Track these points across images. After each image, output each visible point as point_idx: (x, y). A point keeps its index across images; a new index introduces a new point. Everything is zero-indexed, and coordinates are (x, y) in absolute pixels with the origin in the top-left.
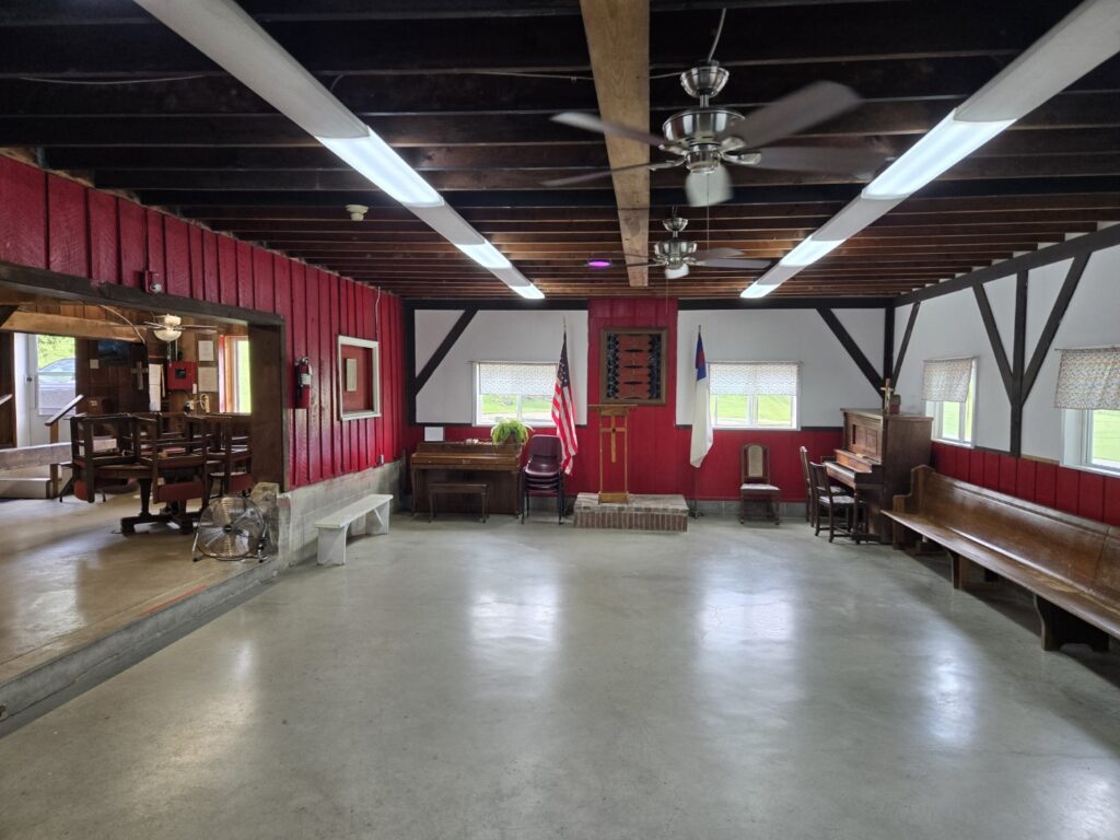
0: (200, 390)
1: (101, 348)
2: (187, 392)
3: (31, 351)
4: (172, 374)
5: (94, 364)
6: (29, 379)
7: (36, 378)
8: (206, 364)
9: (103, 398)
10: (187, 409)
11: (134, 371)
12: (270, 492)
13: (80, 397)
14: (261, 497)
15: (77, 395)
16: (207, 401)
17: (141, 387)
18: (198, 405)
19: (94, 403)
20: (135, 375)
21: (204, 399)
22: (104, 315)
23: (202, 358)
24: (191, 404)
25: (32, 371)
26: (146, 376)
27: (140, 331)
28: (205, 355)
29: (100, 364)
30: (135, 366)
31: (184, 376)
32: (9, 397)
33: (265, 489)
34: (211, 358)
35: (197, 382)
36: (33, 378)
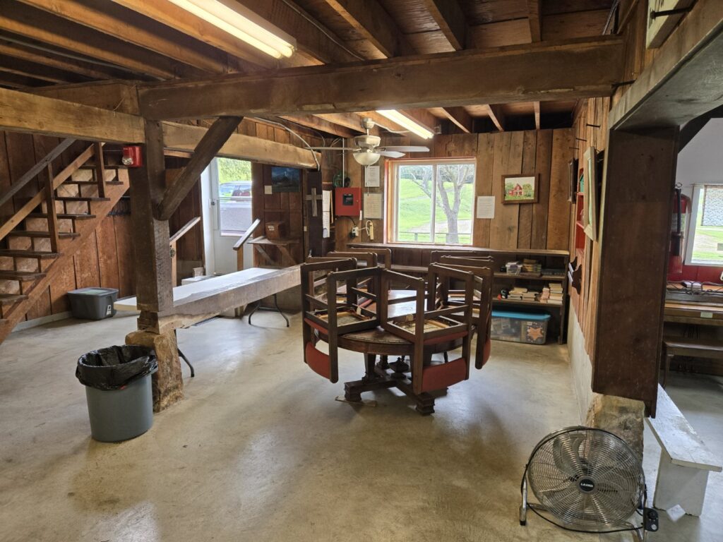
0: (365, 217)
1: (274, 174)
2: (353, 218)
3: (214, 178)
4: (340, 200)
5: (268, 190)
6: (213, 204)
7: (218, 201)
8: (372, 190)
9: (280, 223)
10: (352, 236)
11: (308, 198)
12: (631, 416)
13: (257, 222)
14: (615, 423)
15: (254, 221)
16: (372, 228)
17: (315, 214)
18: (363, 232)
19: (271, 228)
20: (310, 202)
21: (369, 226)
22: (288, 140)
23: (368, 184)
24: (356, 231)
25: (214, 197)
26: (320, 203)
27: (317, 156)
28: (370, 180)
29: (273, 190)
30: (310, 193)
31: (351, 203)
32: (198, 219)
33: (623, 410)
34: (377, 184)
35: (362, 209)
36: (216, 202)
